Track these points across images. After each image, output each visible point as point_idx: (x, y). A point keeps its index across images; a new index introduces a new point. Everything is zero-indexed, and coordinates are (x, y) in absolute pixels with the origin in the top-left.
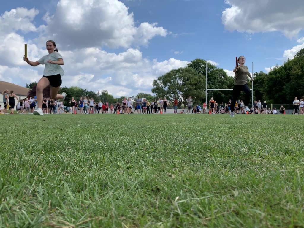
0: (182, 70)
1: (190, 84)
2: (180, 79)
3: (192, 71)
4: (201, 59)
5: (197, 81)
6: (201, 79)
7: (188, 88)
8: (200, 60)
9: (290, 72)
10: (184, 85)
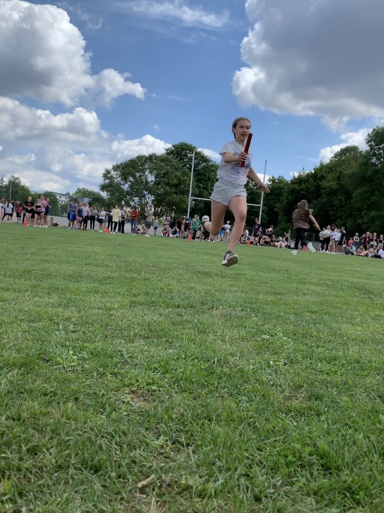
0: (155, 159)
1: (167, 184)
2: (151, 172)
3: (172, 162)
4: (188, 144)
5: (179, 179)
6: (186, 178)
7: (164, 189)
8: (186, 145)
9: (321, 183)
10: (157, 183)
